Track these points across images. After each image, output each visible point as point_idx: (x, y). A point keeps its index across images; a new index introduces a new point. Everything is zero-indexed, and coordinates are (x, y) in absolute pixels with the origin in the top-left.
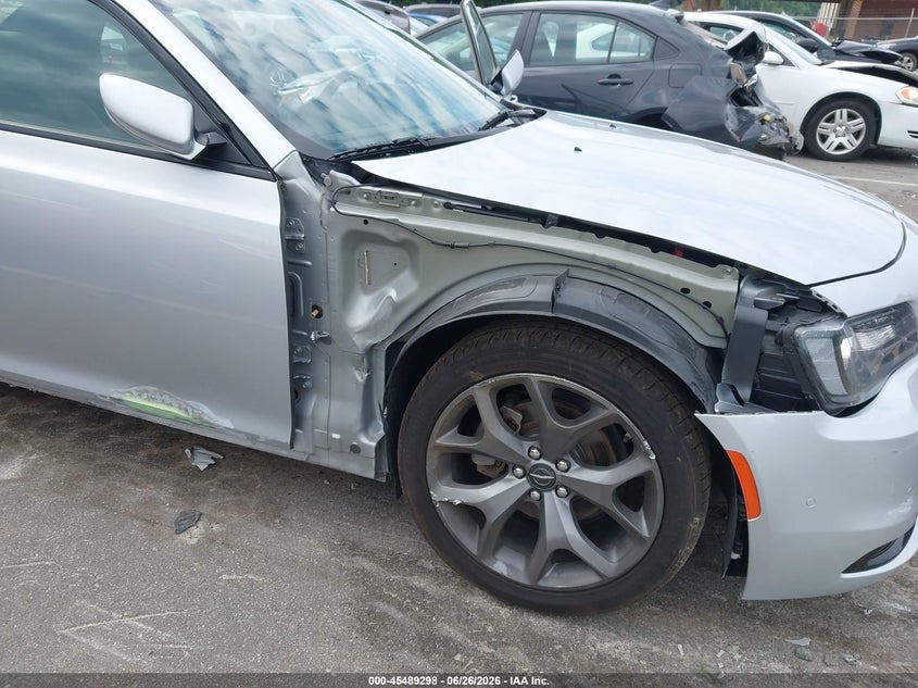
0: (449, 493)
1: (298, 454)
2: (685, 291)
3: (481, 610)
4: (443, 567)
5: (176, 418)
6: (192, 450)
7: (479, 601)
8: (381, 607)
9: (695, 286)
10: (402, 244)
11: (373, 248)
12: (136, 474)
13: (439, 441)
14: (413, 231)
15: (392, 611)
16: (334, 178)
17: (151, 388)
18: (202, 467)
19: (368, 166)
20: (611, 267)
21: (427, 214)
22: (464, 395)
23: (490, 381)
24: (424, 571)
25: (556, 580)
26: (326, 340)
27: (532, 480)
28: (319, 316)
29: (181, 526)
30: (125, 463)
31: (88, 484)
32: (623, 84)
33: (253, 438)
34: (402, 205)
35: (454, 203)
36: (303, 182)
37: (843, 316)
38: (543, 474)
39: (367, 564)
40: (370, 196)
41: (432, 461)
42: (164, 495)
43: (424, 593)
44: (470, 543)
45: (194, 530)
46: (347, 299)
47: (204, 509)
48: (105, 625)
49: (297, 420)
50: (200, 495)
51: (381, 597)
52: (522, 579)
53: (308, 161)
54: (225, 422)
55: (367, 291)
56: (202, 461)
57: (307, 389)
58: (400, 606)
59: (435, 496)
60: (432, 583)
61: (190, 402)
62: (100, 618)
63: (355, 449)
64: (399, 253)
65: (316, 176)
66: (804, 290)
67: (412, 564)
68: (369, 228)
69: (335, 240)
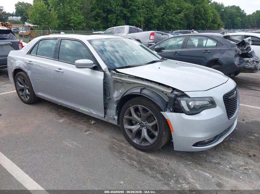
0: (127, 126)
1: (105, 120)
2: (163, 92)
3: (131, 149)
4: (127, 142)
5: (87, 112)
6: (92, 121)
7: (132, 148)
8: (114, 146)
9: (164, 91)
10: (121, 83)
11: (118, 84)
12: (81, 123)
13: (125, 117)
14: (123, 80)
15: (116, 147)
16: (112, 72)
17: (84, 107)
18: (92, 123)
19: (118, 70)
20: (152, 87)
21: (126, 78)
22: (129, 108)
23: (133, 106)
24: (124, 142)
25: (144, 144)
26: (110, 99)
27: (140, 125)
28: (109, 95)
29: (86, 132)
30: (80, 122)
31: (73, 124)
32: (208, 53)
33: (98, 116)
34: (122, 76)
35: (130, 76)
36: (108, 72)
37: (190, 97)
38: (142, 124)
39: (114, 140)
40: (117, 75)
41: (124, 121)
42: (85, 127)
43: (122, 145)
44: (130, 137)
45: (88, 132)
46: (114, 92)
47: (91, 129)
48: (70, 142)
49: (105, 113)
50: (90, 127)
51: (115, 145)
52: (138, 144)
53: (109, 69)
54: (94, 113)
55: (117, 91)
56: (93, 122)
57: (107, 108)
58: (117, 146)
59: (125, 127)
60: (125, 144)
61: (90, 109)
62: (70, 141)
63: (114, 119)
64: (121, 84)
65: (110, 71)
66: (183, 92)
67: (123, 141)
68: (117, 80)
69: (112, 82)
